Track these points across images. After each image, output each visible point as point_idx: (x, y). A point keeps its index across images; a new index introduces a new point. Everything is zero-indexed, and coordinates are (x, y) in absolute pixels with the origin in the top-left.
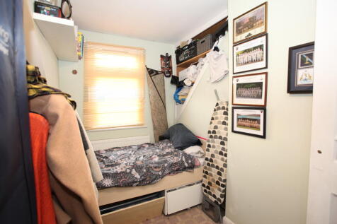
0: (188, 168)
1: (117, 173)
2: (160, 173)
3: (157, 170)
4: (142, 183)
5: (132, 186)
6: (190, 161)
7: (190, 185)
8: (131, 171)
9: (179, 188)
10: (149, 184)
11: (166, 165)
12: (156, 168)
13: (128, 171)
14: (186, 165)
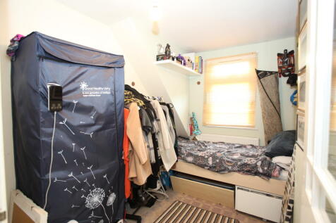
0: (262, 174)
1: (198, 156)
2: (230, 168)
3: (229, 164)
4: (211, 168)
5: (203, 167)
6: (266, 168)
7: (268, 195)
8: (209, 157)
9: (252, 191)
10: (217, 172)
11: (239, 163)
12: (228, 162)
13: (206, 157)
14: (261, 171)
